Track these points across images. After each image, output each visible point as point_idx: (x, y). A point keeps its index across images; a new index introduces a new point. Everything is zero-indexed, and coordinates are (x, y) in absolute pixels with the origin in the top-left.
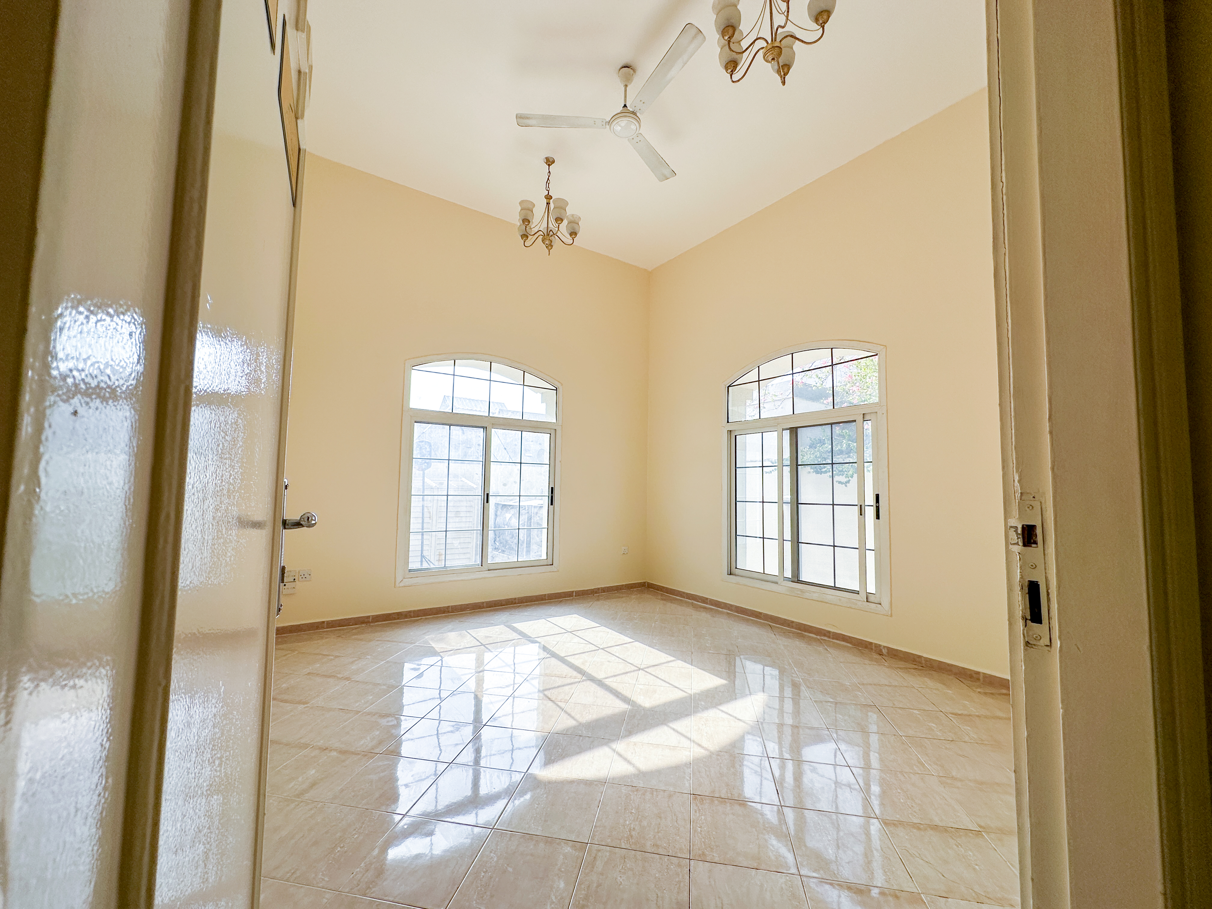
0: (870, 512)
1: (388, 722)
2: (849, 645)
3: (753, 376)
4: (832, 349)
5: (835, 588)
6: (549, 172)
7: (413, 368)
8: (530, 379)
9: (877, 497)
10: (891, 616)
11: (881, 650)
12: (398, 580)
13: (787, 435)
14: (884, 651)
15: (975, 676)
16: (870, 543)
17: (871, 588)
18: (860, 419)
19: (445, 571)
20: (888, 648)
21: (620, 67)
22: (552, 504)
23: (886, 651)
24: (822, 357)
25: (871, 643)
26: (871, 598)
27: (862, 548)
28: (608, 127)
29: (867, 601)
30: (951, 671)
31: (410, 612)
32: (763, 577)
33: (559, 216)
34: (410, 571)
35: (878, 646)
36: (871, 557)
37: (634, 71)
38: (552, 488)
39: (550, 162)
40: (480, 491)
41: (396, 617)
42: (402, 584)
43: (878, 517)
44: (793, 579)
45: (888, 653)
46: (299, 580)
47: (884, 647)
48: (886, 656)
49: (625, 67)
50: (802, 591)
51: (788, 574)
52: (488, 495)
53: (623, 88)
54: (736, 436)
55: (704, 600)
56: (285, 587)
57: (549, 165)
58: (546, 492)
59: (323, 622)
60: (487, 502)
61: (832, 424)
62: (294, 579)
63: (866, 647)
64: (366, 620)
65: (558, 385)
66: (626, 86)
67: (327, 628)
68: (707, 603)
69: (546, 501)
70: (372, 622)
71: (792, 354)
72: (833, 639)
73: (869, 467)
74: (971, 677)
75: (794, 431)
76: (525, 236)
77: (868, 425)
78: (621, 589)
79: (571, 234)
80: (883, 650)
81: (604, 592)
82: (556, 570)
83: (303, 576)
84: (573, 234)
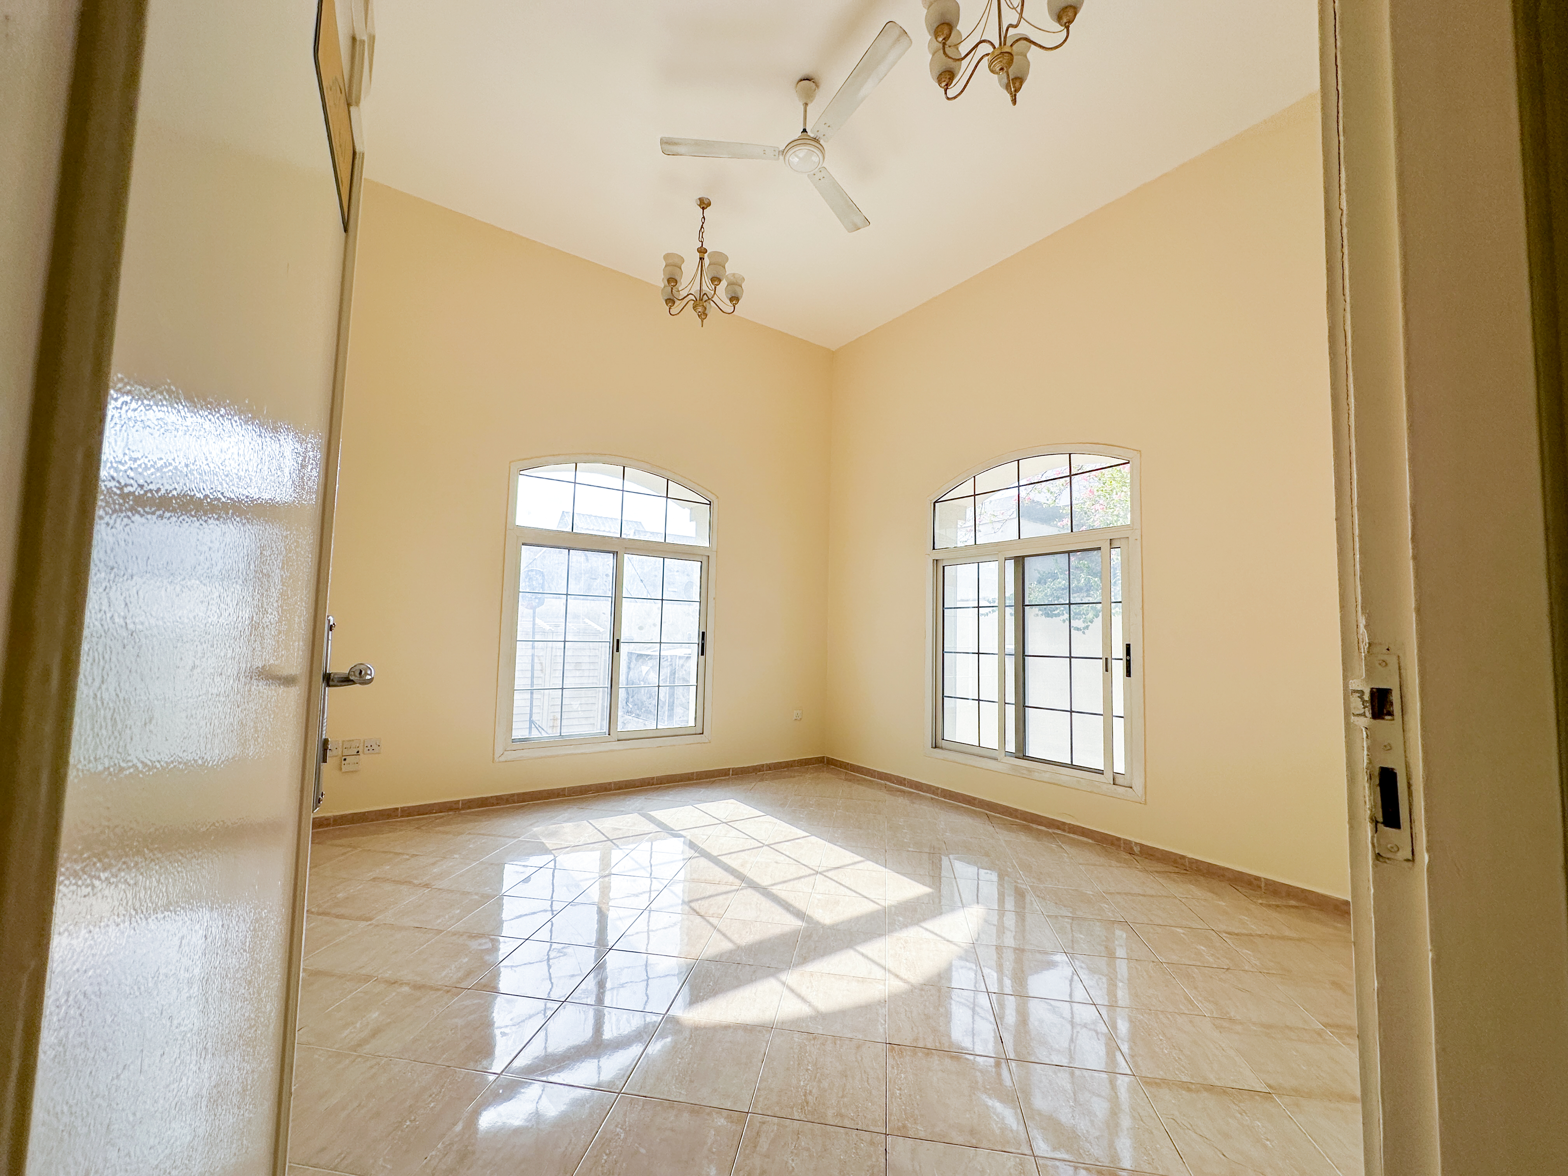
0: (1118, 668)
1: (480, 945)
2: (1090, 841)
3: (967, 488)
4: (1070, 454)
5: (1072, 766)
6: (704, 217)
7: (521, 472)
8: (675, 490)
9: (1128, 648)
10: (1145, 804)
11: (1132, 848)
12: (497, 755)
13: (1010, 566)
14: (1137, 849)
15: (1255, 882)
16: (1118, 708)
17: (1120, 766)
18: (1105, 546)
19: (560, 740)
20: (1141, 845)
21: (798, 78)
22: (702, 654)
23: (1139, 849)
24: (1058, 465)
25: (1119, 839)
26: (1120, 780)
27: (1108, 715)
28: (781, 157)
29: (1114, 784)
30: (1223, 876)
31: (513, 795)
32: (977, 752)
33: (716, 275)
34: (514, 741)
35: (1127, 843)
36: (1119, 726)
37: (817, 86)
38: (703, 633)
39: (704, 204)
40: (607, 636)
41: (495, 802)
42: (502, 759)
43: (1128, 673)
44: (1018, 755)
45: (1140, 852)
46: (363, 752)
47: (1136, 844)
48: (1138, 855)
49: (804, 80)
50: (1029, 770)
51: (1011, 747)
52: (618, 641)
53: (802, 108)
54: (944, 567)
55: (901, 781)
56: (345, 762)
57: (703, 209)
58: (695, 638)
59: (397, 809)
60: (618, 650)
61: (1069, 552)
62: (358, 752)
63: (1112, 844)
64: (455, 806)
65: (712, 497)
66: (806, 104)
67: (402, 816)
68: (905, 785)
69: (695, 649)
70: (463, 809)
71: (1018, 460)
72: (1069, 832)
73: (1117, 609)
74: (1250, 883)
75: (1020, 561)
76: (670, 301)
77: (1116, 554)
78: (792, 766)
79: (731, 300)
80: (1135, 848)
81: (770, 769)
82: (707, 741)
83: (369, 748)
84: (734, 299)
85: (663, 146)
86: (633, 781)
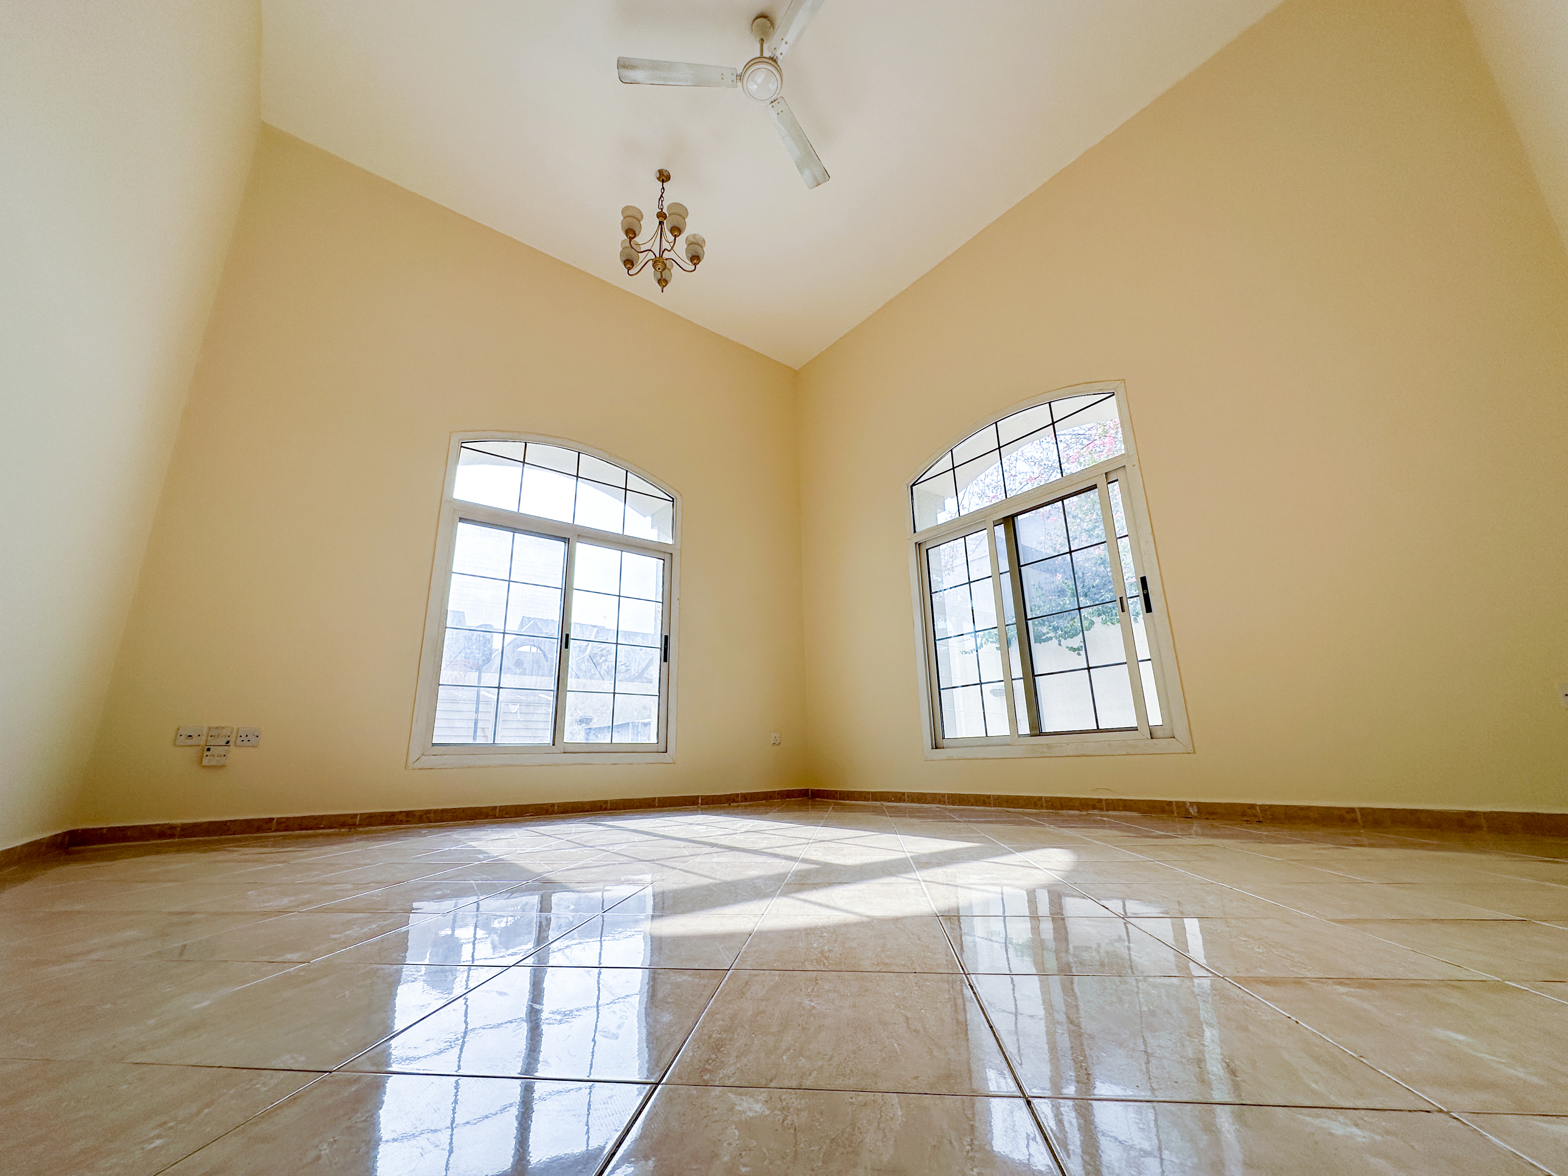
0: (1136, 605)
2: (1135, 814)
3: (945, 463)
4: (1050, 403)
5: (1098, 730)
6: (663, 188)
7: (463, 445)
8: (634, 482)
9: (1143, 580)
10: (1194, 752)
11: (1187, 810)
12: (412, 759)
13: (1000, 531)
14: (1193, 811)
15: (1349, 817)
16: (1143, 650)
17: (1155, 718)
18: (1101, 482)
19: (493, 748)
20: (1199, 805)
21: (753, 18)
22: (665, 660)
23: (1196, 810)
24: (1040, 415)
25: (1170, 803)
26: (1158, 733)
27: (1132, 662)
28: (739, 84)
29: (1152, 738)
30: (1308, 818)
31: (428, 812)
32: (987, 741)
33: (676, 224)
34: (434, 745)
35: (1181, 805)
36: (1147, 671)
37: (772, 24)
38: (666, 637)
39: (664, 177)
40: (556, 632)
41: (404, 819)
42: (418, 765)
43: (1149, 609)
44: (1034, 732)
45: (1199, 812)
46: (235, 743)
47: (1192, 804)
48: (1196, 818)
49: (761, 17)
50: (1049, 747)
51: (1024, 728)
52: (567, 636)
53: (759, 45)
54: (927, 550)
55: (899, 797)
56: (208, 753)
57: (663, 181)
58: (658, 642)
59: (271, 820)
60: (567, 646)
61: (1062, 499)
62: (228, 742)
63: (1163, 811)
64: (350, 821)
65: (674, 494)
66: (762, 40)
67: (276, 831)
68: (904, 801)
69: (657, 654)
70: (360, 825)
71: (996, 423)
72: (1107, 810)
73: (1124, 544)
74: (1342, 819)
75: (1009, 522)
76: (629, 263)
77: (1115, 488)
78: (771, 798)
79: (692, 259)
80: (1191, 810)
81: (746, 800)
82: (671, 761)
83: (244, 738)
84: (695, 259)
85: (620, 71)
86: (582, 803)
